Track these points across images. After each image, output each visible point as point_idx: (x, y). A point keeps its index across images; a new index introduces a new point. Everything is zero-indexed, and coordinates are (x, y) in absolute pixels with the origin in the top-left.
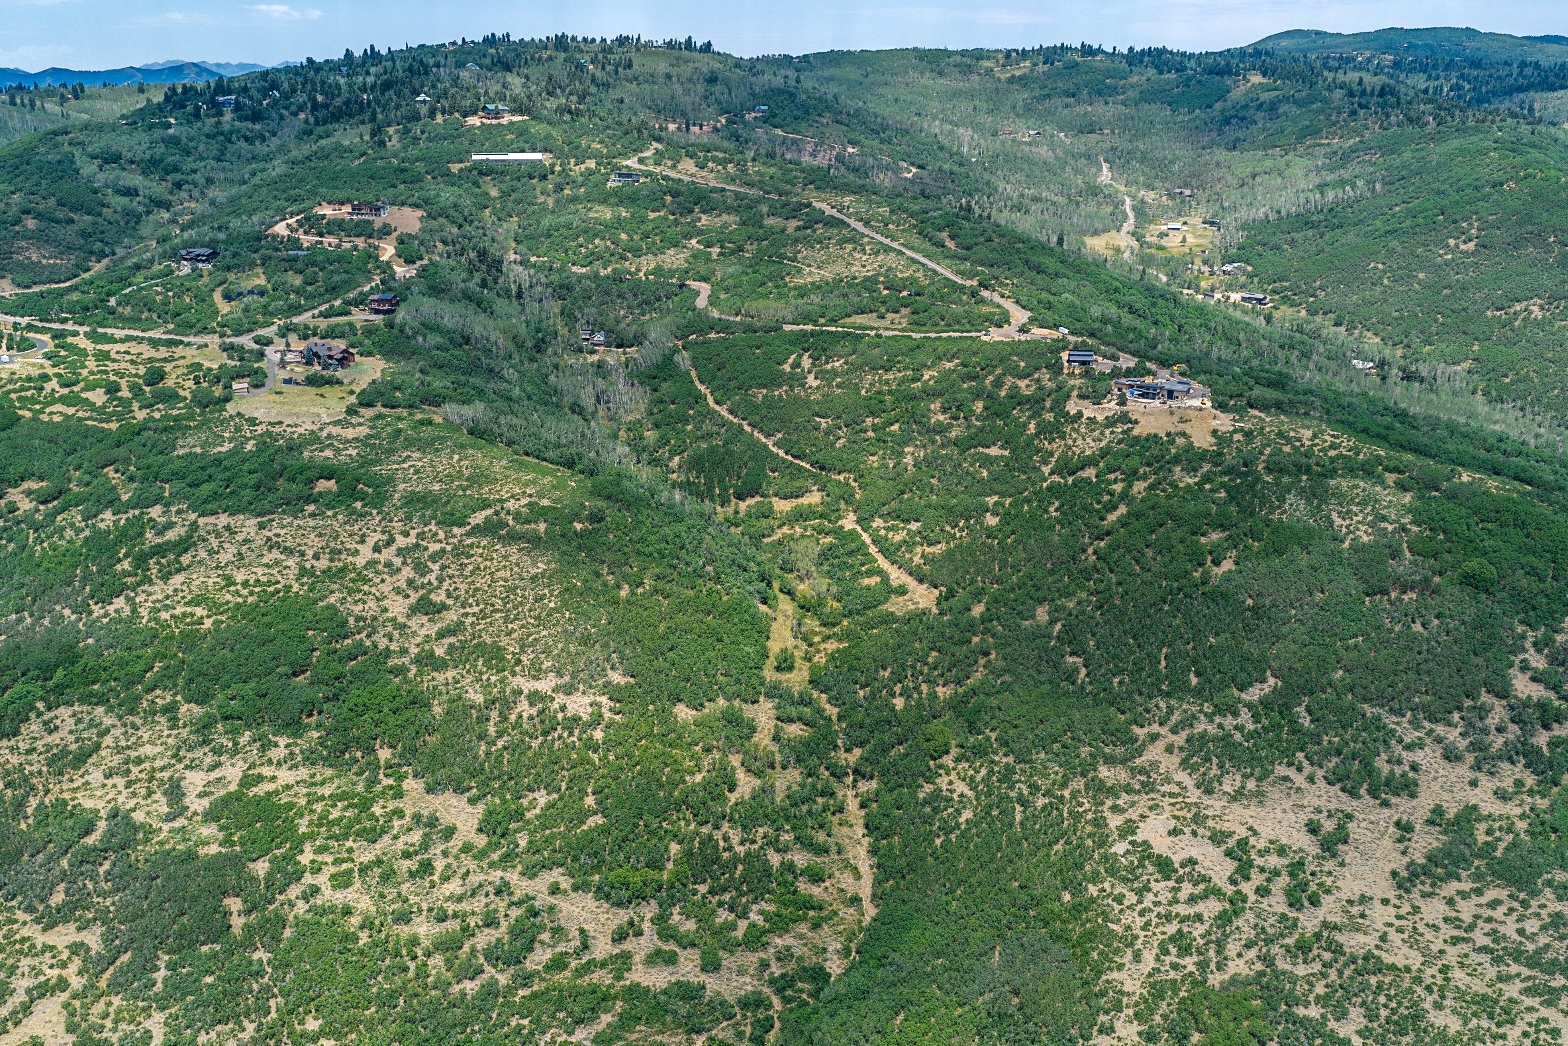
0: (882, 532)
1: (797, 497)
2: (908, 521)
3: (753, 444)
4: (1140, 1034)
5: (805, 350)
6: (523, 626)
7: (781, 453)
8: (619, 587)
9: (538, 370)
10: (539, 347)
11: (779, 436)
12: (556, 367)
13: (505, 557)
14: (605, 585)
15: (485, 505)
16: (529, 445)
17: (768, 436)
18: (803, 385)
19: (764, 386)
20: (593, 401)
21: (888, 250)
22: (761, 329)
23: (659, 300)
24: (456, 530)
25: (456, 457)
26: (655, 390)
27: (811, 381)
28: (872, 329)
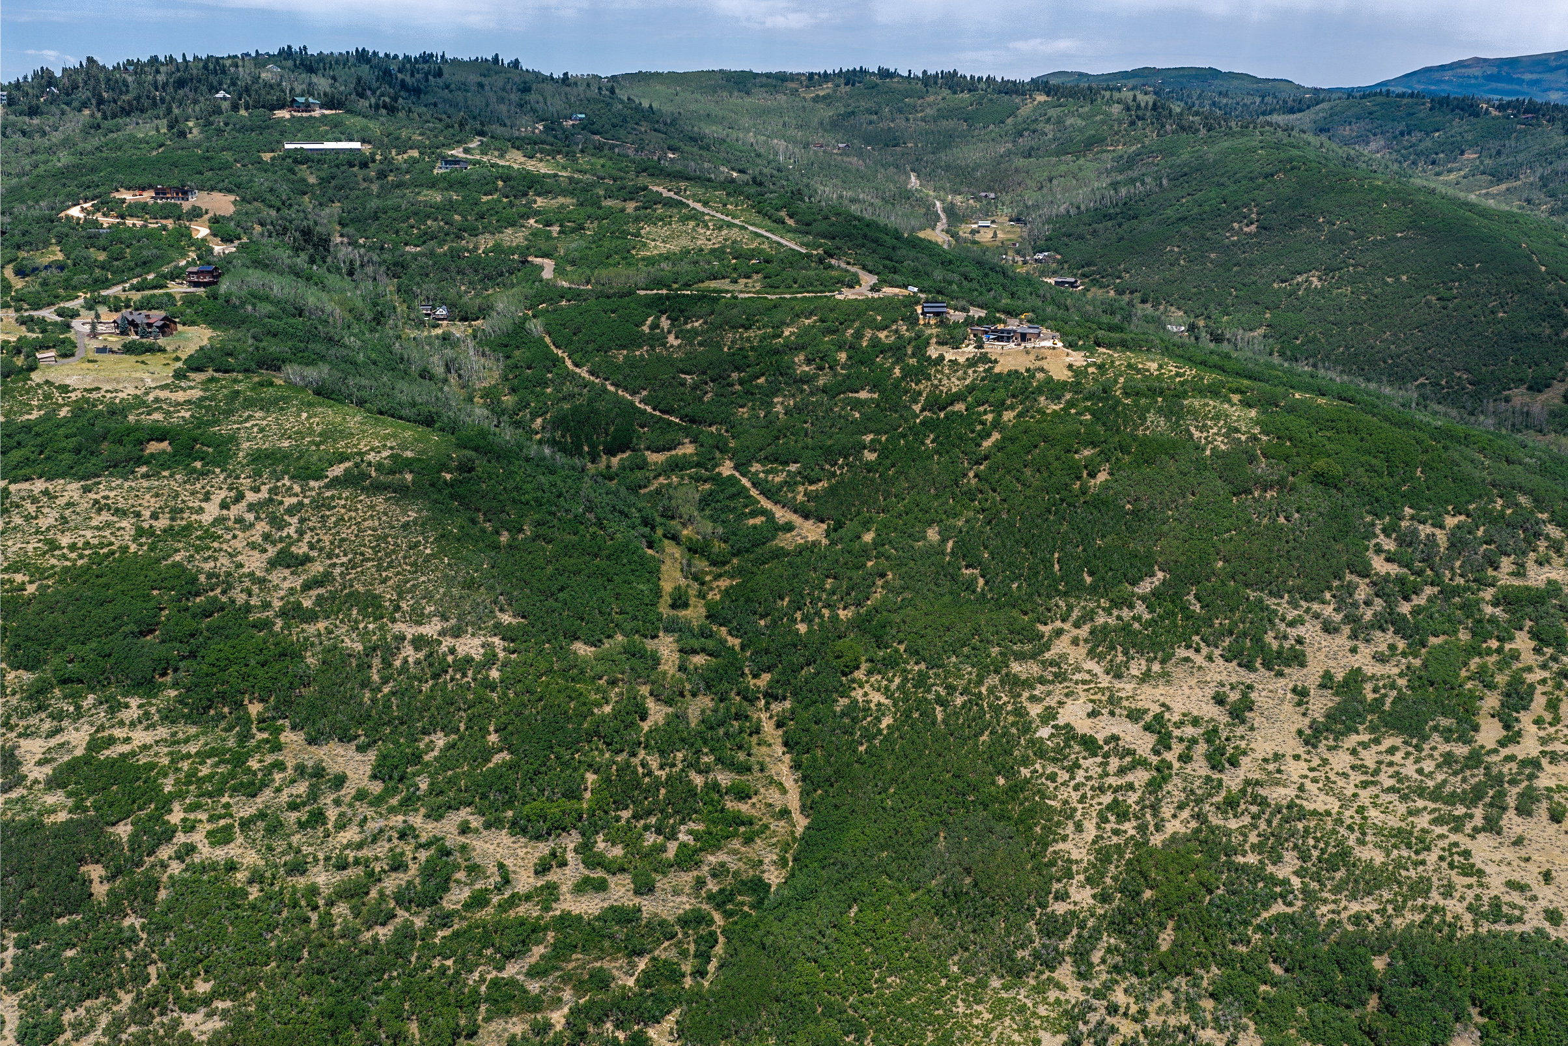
0: (762, 475)
1: (669, 449)
2: (786, 463)
3: (619, 401)
4: (1094, 897)
5: (663, 312)
6: (398, 573)
7: (649, 409)
8: (498, 533)
9: (380, 339)
10: (379, 318)
11: (644, 393)
12: (399, 337)
13: (372, 507)
14: (483, 531)
15: (343, 458)
16: (383, 404)
17: (633, 393)
18: (664, 345)
19: (624, 347)
20: (442, 370)
21: (730, 225)
22: (614, 295)
23: (501, 275)
24: (312, 483)
25: (304, 415)
26: (508, 357)
27: (671, 339)
28: (727, 292)
